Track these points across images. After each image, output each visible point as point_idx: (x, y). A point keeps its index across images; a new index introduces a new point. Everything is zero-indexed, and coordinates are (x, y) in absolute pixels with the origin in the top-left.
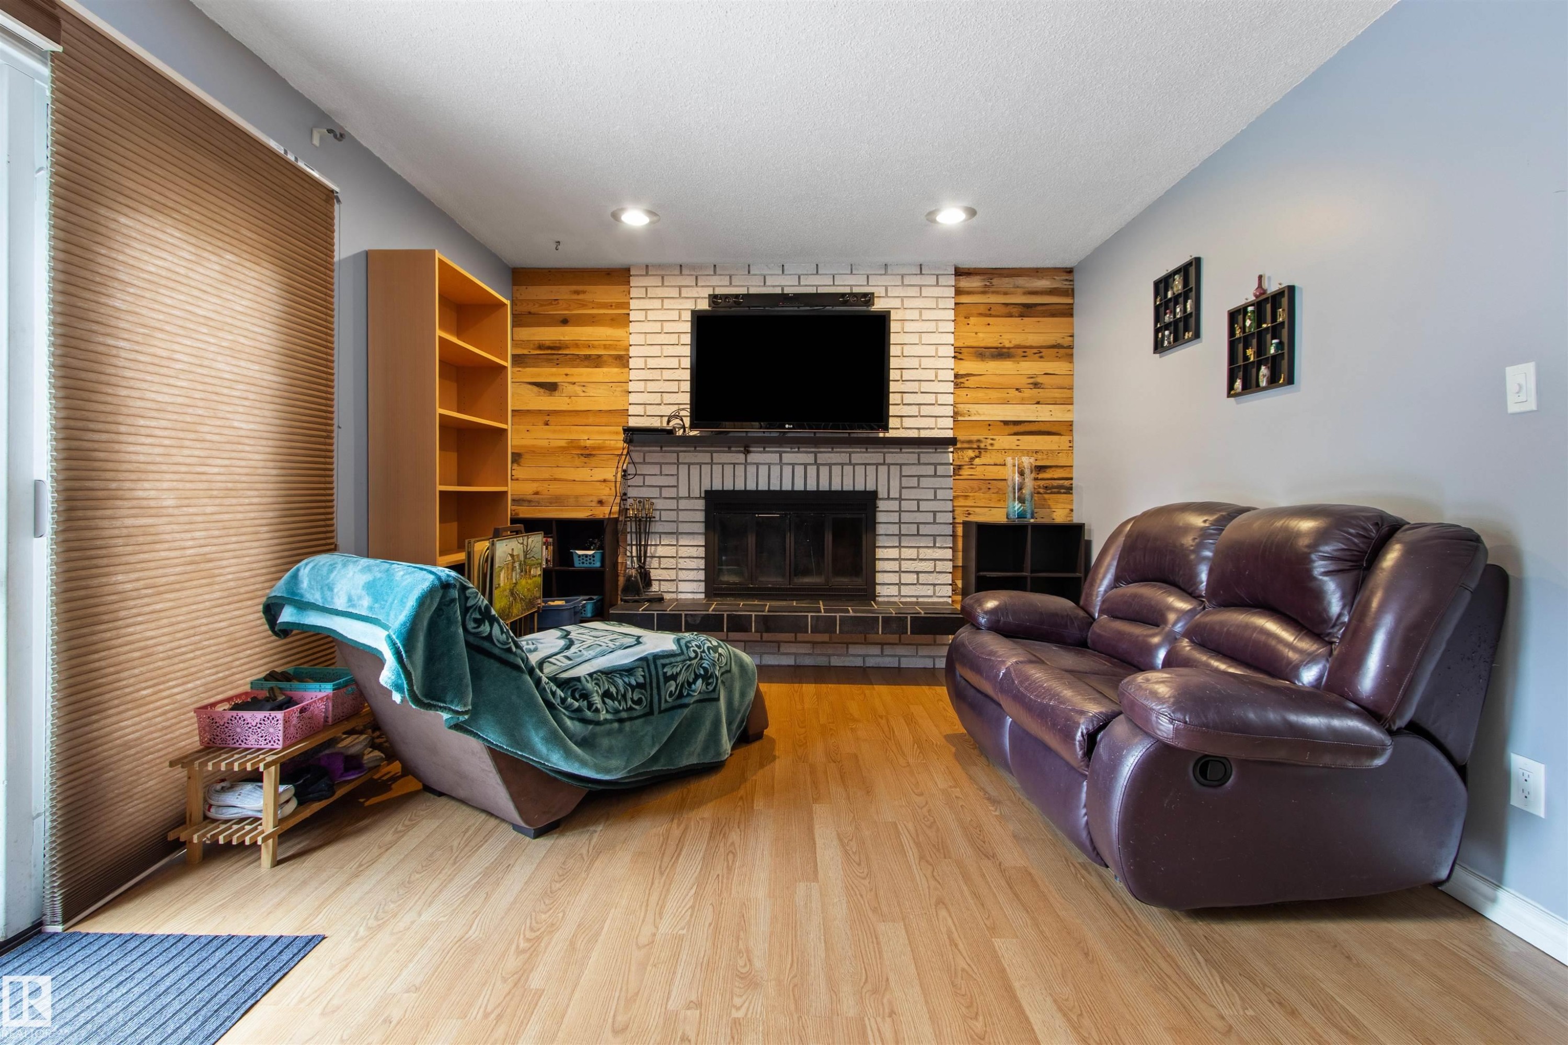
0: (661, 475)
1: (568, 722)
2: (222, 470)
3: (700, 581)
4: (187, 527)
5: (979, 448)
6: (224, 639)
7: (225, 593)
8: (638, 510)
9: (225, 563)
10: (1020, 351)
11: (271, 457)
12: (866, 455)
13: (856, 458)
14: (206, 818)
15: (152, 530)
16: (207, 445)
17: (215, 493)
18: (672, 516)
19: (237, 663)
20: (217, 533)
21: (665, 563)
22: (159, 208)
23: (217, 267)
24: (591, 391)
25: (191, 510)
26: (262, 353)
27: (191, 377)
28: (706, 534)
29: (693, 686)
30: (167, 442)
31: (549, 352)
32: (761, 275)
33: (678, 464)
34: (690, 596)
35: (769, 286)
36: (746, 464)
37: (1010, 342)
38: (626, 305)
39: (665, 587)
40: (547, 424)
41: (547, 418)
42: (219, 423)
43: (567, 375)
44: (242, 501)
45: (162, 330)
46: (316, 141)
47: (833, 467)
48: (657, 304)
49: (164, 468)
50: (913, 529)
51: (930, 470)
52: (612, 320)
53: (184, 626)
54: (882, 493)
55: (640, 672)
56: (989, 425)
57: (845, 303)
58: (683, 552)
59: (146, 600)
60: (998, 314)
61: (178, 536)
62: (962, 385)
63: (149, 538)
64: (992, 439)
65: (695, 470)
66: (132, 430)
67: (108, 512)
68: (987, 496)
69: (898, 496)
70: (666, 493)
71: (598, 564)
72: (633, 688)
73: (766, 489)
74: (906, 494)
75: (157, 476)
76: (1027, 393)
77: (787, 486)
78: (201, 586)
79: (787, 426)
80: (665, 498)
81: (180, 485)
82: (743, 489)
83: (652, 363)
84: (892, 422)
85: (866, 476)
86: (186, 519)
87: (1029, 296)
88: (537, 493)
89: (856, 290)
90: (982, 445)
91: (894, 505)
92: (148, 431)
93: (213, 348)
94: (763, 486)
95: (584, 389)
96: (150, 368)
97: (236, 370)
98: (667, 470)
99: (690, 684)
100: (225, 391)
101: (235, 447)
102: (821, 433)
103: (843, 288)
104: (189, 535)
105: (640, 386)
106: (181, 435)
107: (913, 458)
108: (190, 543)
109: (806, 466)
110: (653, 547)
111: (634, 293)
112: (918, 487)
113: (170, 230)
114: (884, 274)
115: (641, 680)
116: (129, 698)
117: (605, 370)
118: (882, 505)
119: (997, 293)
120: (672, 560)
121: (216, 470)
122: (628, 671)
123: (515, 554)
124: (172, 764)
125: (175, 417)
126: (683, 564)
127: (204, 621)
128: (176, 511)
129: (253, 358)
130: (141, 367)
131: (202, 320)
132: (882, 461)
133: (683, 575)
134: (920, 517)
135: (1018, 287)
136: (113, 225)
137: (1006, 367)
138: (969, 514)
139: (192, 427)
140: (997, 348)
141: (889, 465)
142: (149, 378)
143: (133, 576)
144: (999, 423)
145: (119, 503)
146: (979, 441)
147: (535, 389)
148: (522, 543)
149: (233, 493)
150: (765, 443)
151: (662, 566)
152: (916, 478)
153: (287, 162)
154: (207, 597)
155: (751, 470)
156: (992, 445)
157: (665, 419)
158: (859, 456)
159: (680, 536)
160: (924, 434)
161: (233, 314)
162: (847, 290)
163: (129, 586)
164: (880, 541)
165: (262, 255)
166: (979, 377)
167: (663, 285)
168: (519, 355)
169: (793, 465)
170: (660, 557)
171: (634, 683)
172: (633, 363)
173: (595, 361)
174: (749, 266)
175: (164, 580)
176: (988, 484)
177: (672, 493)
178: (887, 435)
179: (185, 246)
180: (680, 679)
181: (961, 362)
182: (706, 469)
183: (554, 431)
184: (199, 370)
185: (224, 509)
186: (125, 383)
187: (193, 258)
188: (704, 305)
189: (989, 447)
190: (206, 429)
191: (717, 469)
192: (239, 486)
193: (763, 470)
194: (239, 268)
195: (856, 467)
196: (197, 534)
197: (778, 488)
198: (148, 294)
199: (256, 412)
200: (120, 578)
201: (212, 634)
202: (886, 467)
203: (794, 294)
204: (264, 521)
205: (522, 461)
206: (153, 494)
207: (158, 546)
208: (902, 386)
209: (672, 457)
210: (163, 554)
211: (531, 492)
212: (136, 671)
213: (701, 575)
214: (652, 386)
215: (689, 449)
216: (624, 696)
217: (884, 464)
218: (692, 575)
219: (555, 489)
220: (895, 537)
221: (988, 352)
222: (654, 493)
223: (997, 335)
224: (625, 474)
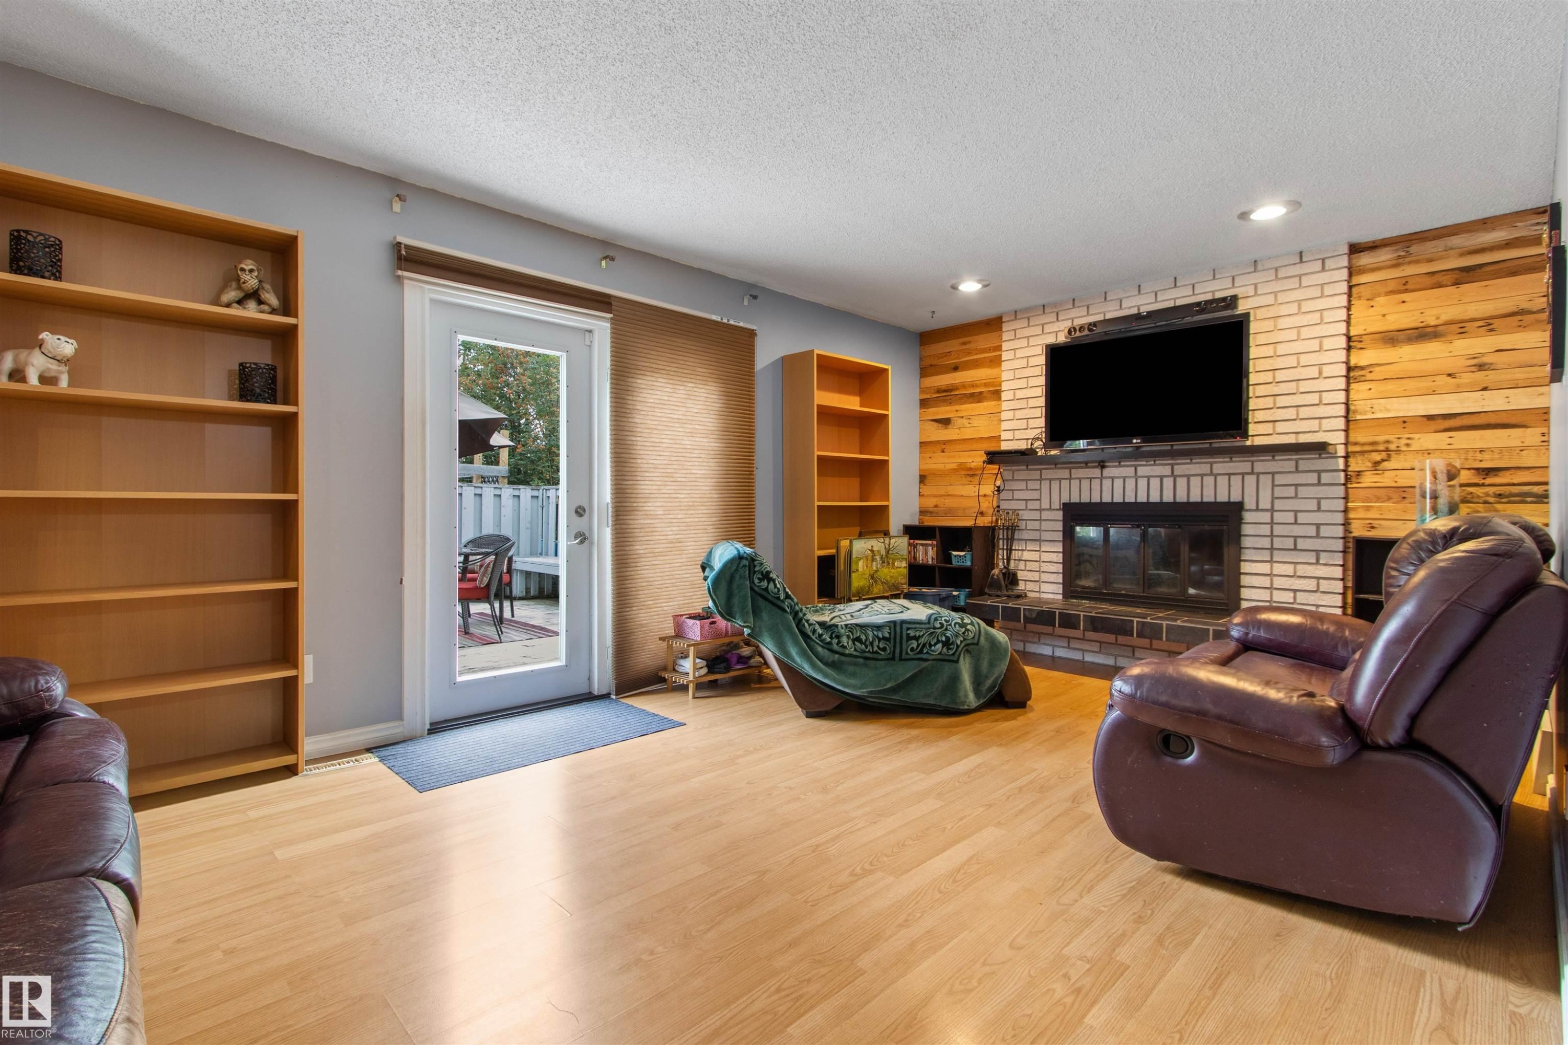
0: (1027, 489)
1: (820, 649)
2: (686, 496)
3: (1059, 583)
4: (669, 525)
5: (1387, 450)
6: (688, 583)
7: (689, 560)
8: (1005, 519)
9: (688, 544)
10: (1455, 328)
11: (715, 488)
12: (1231, 464)
13: (1218, 468)
14: (674, 670)
15: (652, 526)
16: (679, 483)
17: (683, 508)
18: (1036, 525)
19: (695, 597)
20: (683, 528)
21: (1030, 566)
22: (656, 371)
23: (683, 392)
24: (975, 422)
25: (670, 516)
26: (709, 432)
27: (670, 450)
28: (1064, 541)
29: (933, 648)
30: (658, 483)
31: (945, 394)
32: (1118, 299)
33: (1041, 480)
34: (1051, 596)
35: (1125, 308)
36: (1102, 478)
37: (1438, 318)
38: (999, 348)
39: (1030, 586)
40: (943, 452)
41: (944, 447)
42: (686, 471)
43: (957, 411)
44: (697, 512)
45: (656, 429)
46: (746, 303)
47: (1192, 478)
48: (1024, 343)
49: (657, 496)
50: (1289, 543)
51: (1313, 478)
52: (991, 361)
53: (667, 573)
54: (1249, 503)
55: (887, 630)
56: (1404, 422)
57: (1202, 311)
58: (1045, 557)
59: (650, 559)
60: (1418, 287)
61: (664, 529)
62: (1363, 378)
63: (650, 530)
64: (1409, 439)
65: (1055, 485)
66: (643, 479)
67: (633, 517)
68: (1400, 506)
69: (1269, 507)
70: (1031, 505)
71: (969, 563)
72: (880, 640)
73: (1121, 501)
74: (1278, 505)
75: (654, 500)
76: (1466, 378)
77: (1142, 498)
78: (676, 555)
79: (1135, 441)
80: (1031, 510)
81: (665, 504)
82: (1099, 501)
83: (1020, 394)
84: (1252, 429)
85: (1229, 486)
86: (668, 521)
87: (1469, 257)
88: (936, 506)
89: (1219, 295)
90: (1392, 447)
91: (1266, 517)
92: (650, 479)
93: (682, 434)
94: (1118, 499)
95: (969, 421)
96: (651, 448)
97: (694, 443)
98: (1031, 485)
99: (931, 646)
100: (688, 455)
101: (693, 484)
102: (1178, 446)
103: (1203, 295)
104: (669, 529)
105: (1010, 415)
106: (665, 479)
107: (1290, 466)
108: (670, 533)
109: (1162, 478)
110: (1020, 552)
111: (1005, 336)
112: (1296, 497)
113: (660, 380)
114: (1255, 271)
115: (887, 635)
116: (642, 604)
117: (985, 404)
118: (1248, 517)
119: (1417, 262)
120: (1036, 563)
121: (683, 496)
122: (878, 627)
123: (875, 549)
124: (661, 639)
125: (663, 470)
126: (1045, 567)
127: (678, 572)
128: (663, 517)
129: (703, 436)
130: (647, 448)
131: (676, 421)
132: (1249, 470)
133: (1045, 577)
134: (1297, 530)
135: (1451, 249)
136: (635, 385)
137: (1432, 348)
138: (1373, 527)
139: (671, 475)
140: (1417, 329)
141: (1258, 474)
142: (650, 453)
143: (644, 547)
144: (1420, 419)
145: (637, 513)
146: (1388, 442)
147: (935, 424)
148: (884, 542)
149: (693, 508)
150: (1121, 459)
151: (1027, 568)
152: (1293, 488)
153: (724, 324)
154: (679, 560)
155: (1107, 483)
156: (1408, 445)
157: (1030, 441)
158: (1222, 466)
159: (1042, 543)
160: (1303, 439)
161: (692, 414)
162: (1209, 297)
163: (642, 552)
164: (1247, 554)
165: (709, 379)
166: (1389, 366)
167: (1029, 326)
168: (924, 400)
169: (1148, 478)
170: (1026, 561)
171: (880, 636)
172: (1004, 396)
173: (977, 398)
174: (1106, 293)
175: (657, 550)
176: (1402, 493)
177: (1036, 505)
178: (1248, 443)
179: (667, 385)
180: (922, 641)
181: (1361, 351)
182: (1065, 483)
183: (949, 457)
184: (675, 446)
185: (688, 516)
186: (640, 457)
187: (671, 390)
188: (1062, 338)
189: (1404, 448)
190: (679, 475)
191: (1075, 483)
192: (696, 504)
193: (1118, 483)
194: (695, 389)
195: (1219, 478)
196: (674, 529)
197: (1133, 500)
198: (650, 413)
199: (705, 464)
200: (638, 547)
201: (683, 580)
202: (1254, 477)
203: (1148, 312)
204: (710, 523)
205: (927, 481)
206: (652, 508)
207: (655, 534)
208: (1275, 388)
209: (1036, 475)
210: (658, 537)
211: (932, 505)
212: (645, 592)
213: (1060, 579)
214: (1019, 414)
215: (1050, 466)
216: (872, 644)
217: (1252, 473)
218: (1052, 578)
219: (949, 503)
220: (1266, 551)
221: (1401, 336)
222: (1021, 505)
223: (1417, 313)
224: (999, 490)
